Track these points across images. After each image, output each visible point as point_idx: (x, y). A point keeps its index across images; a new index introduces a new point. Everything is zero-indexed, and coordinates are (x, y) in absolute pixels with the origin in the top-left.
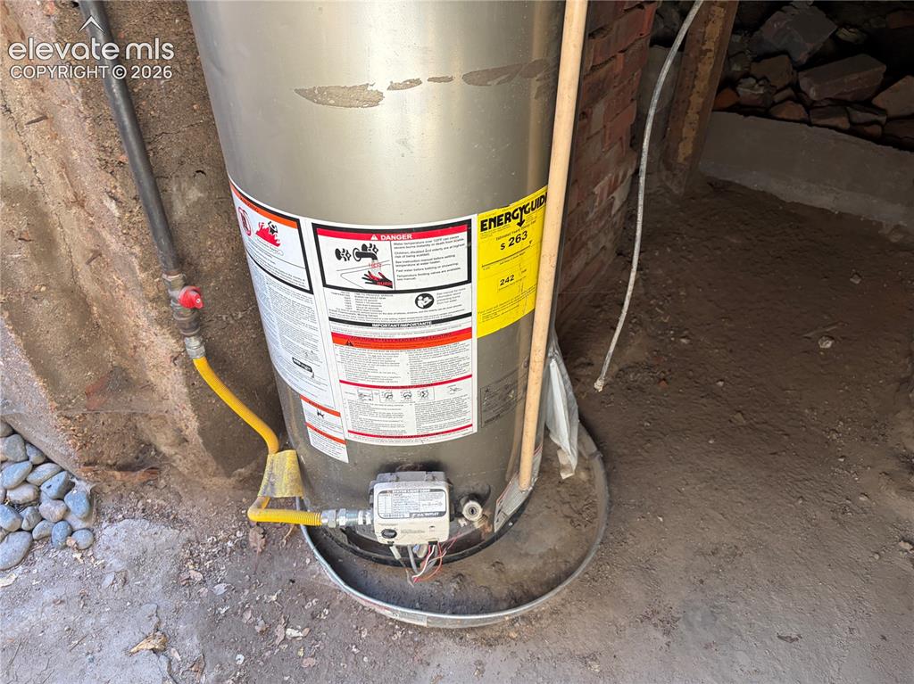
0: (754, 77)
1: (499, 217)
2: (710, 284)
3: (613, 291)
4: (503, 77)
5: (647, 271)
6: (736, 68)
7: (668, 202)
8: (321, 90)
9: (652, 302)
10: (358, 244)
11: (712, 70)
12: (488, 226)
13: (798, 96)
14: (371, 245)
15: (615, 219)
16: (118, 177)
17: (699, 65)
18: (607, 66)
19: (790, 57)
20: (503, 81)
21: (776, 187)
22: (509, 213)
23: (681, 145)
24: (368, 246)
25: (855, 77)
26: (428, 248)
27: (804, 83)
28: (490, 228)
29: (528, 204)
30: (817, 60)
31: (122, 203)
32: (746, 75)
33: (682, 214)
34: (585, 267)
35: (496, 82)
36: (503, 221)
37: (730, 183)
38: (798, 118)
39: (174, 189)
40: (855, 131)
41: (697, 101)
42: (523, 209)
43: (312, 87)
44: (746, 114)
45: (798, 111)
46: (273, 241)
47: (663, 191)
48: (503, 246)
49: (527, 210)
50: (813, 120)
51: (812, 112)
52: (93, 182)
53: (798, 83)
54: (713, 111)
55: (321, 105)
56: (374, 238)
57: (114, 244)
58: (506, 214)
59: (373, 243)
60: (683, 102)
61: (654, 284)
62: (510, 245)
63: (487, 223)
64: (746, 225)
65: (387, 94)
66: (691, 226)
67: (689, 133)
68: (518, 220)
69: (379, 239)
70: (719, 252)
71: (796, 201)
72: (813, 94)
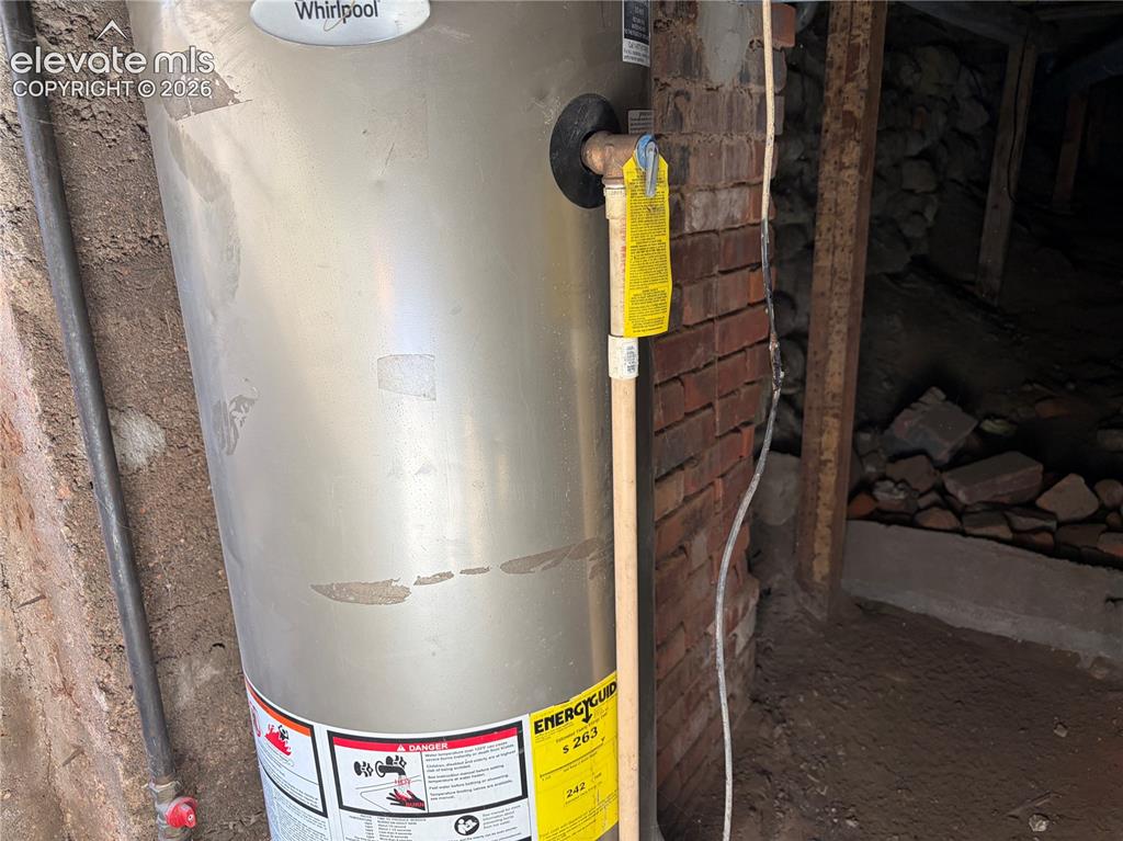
0: (891, 479)
1: (557, 715)
2: (875, 740)
3: (750, 752)
4: (549, 562)
5: (792, 723)
6: (870, 469)
7: (809, 630)
8: (340, 587)
9: (802, 767)
10: (381, 756)
11: (837, 481)
12: (543, 727)
13: (946, 501)
14: (397, 757)
15: (741, 660)
16: (114, 663)
17: (821, 476)
18: (705, 494)
19: (929, 458)
20: (550, 566)
21: (940, 610)
22: (571, 709)
23: (815, 563)
24: (394, 758)
25: (1008, 478)
26: (469, 759)
27: (950, 485)
28: (547, 728)
29: (595, 695)
30: (959, 459)
31: (113, 694)
32: (883, 478)
33: (828, 645)
34: (708, 725)
35: (540, 568)
36: (564, 718)
37: (882, 604)
38: (949, 527)
39: (183, 670)
40: (1020, 541)
41: (825, 514)
42: (589, 702)
43: (329, 583)
44: (889, 523)
45: (947, 519)
46: (284, 749)
47: (801, 616)
48: (566, 749)
49: (594, 702)
50: (967, 529)
51: (964, 520)
52: (85, 670)
53: (943, 486)
54: (848, 519)
55: (339, 602)
56: (401, 748)
57: (99, 742)
58: (567, 711)
59: (400, 755)
60: (810, 514)
61: (801, 741)
62: (576, 746)
63: (543, 723)
64: (910, 658)
65: (413, 589)
66: (840, 661)
67: (822, 548)
68: (584, 716)
69: (407, 750)
70: (880, 695)
71: (966, 627)
72: (962, 497)
